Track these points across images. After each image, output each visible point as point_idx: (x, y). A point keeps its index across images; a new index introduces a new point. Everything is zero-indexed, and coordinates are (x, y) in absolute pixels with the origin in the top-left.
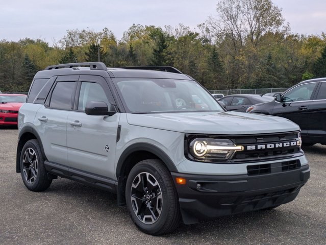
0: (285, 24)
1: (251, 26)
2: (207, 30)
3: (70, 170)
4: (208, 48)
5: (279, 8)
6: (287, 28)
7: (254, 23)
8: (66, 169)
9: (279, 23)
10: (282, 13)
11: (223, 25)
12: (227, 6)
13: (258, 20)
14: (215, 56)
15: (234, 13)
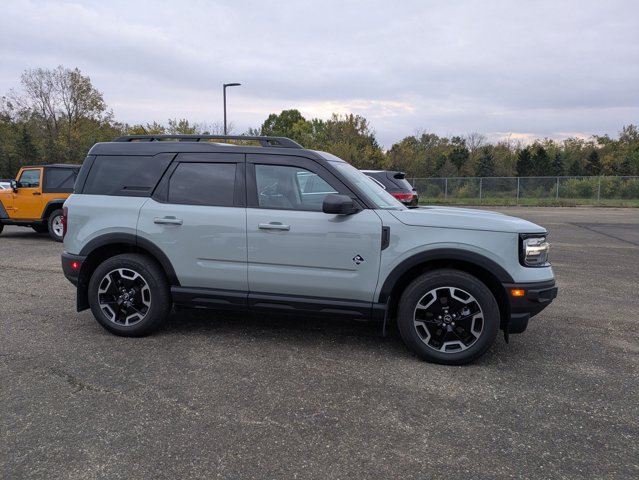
0: (108, 110)
1: (68, 108)
2: (10, 105)
3: (251, 296)
4: (14, 127)
5: (100, 92)
6: (111, 115)
7: (71, 104)
8: (245, 295)
9: (101, 108)
10: (103, 97)
11: (31, 103)
12: (35, 79)
13: (75, 102)
14: (26, 138)
15: (46, 90)
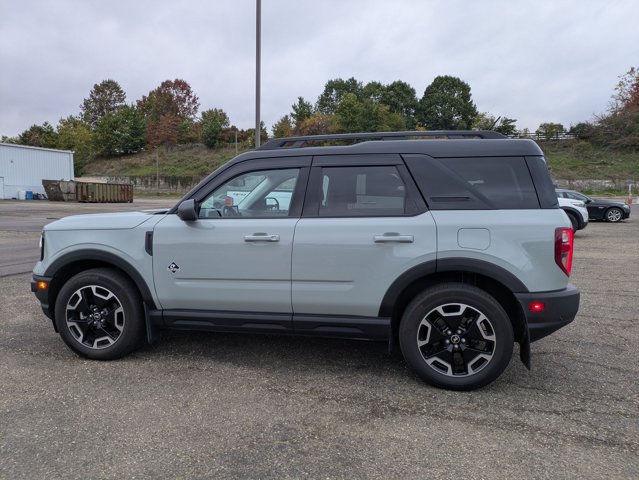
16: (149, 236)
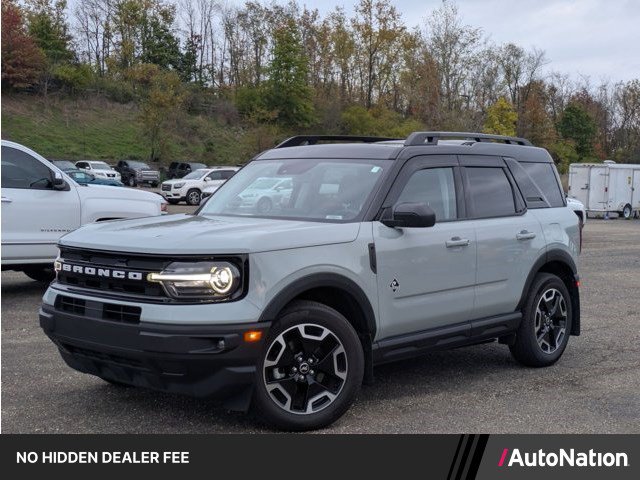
16: (372, 247)
